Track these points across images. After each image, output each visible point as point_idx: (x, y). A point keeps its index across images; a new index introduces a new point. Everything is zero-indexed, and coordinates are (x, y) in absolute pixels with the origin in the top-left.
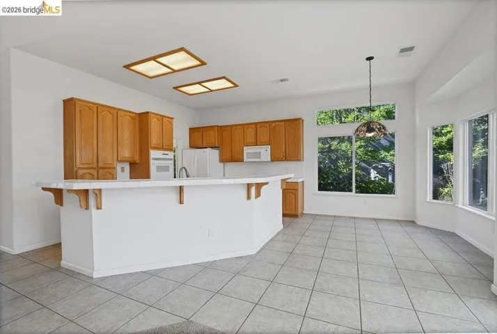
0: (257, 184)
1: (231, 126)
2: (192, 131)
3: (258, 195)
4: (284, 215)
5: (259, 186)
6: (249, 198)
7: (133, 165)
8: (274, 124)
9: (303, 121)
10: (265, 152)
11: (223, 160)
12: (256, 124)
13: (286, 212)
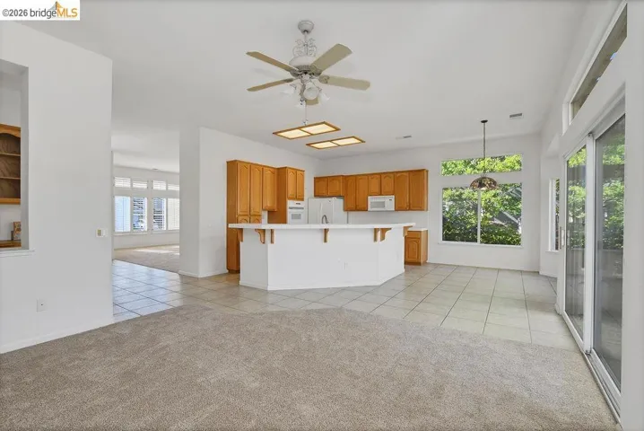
0: (382, 229)
1: (356, 176)
2: (317, 180)
3: (383, 238)
4: (406, 263)
5: (384, 231)
6: (375, 240)
7: (271, 213)
8: (399, 175)
9: (427, 171)
10: (389, 202)
11: (347, 209)
12: (380, 174)
13: (409, 260)
